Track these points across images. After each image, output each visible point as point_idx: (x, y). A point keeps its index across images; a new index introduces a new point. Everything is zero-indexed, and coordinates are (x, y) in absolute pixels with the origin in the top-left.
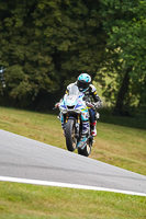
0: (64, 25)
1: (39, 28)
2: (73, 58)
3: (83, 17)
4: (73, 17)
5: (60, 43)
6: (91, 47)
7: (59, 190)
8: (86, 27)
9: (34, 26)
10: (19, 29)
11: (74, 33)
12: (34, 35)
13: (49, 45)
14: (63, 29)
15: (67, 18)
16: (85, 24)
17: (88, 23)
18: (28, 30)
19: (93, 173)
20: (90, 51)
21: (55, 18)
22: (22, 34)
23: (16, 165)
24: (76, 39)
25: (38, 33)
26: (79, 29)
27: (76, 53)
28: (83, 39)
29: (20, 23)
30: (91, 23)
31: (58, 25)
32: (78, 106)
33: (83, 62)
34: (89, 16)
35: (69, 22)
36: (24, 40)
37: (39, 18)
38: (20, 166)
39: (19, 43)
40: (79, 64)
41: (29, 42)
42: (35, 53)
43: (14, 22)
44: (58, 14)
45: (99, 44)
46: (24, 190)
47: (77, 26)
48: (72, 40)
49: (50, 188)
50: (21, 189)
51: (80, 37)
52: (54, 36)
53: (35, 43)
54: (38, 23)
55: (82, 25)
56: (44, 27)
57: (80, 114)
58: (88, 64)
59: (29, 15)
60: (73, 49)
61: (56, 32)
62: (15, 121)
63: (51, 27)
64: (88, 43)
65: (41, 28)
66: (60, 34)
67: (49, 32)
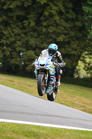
0: (61, 25)
1: (45, 27)
2: (66, 46)
3: (73, 20)
4: (67, 20)
5: (58, 36)
6: (78, 39)
7: (57, 130)
8: (74, 26)
9: (42, 25)
10: (32, 27)
11: (67, 30)
12: (42, 31)
13: (51, 38)
14: (60, 27)
15: (62, 20)
16: (74, 24)
17: (76, 24)
18: (38, 28)
19: (79, 119)
20: (77, 42)
21: (55, 20)
22: (34, 31)
23: (30, 114)
24: (68, 34)
25: (44, 30)
26: (70, 28)
27: (68, 43)
28: (72, 34)
29: (33, 24)
30: (78, 24)
31: (57, 25)
32: (47, 65)
33: (73, 49)
34: (76, 20)
35: (64, 23)
36: (35, 34)
37: (45, 20)
38: (33, 114)
39: (32, 36)
40: (70, 50)
41: (39, 36)
42: (42, 43)
43: (30, 23)
44: (57, 18)
45: (82, 37)
46: (35, 130)
47: (69, 26)
48: (65, 35)
49: (52, 128)
50: (33, 129)
51: (70, 32)
52: (54, 32)
53: (43, 36)
54: (45, 24)
55: (72, 25)
56: (48, 26)
57: (48, 71)
58: (76, 50)
59: (38, 18)
60: (66, 40)
61: (56, 29)
62: (30, 86)
63: (53, 26)
64: (76, 36)
65: (46, 27)
66: (58, 31)
67: (51, 29)
